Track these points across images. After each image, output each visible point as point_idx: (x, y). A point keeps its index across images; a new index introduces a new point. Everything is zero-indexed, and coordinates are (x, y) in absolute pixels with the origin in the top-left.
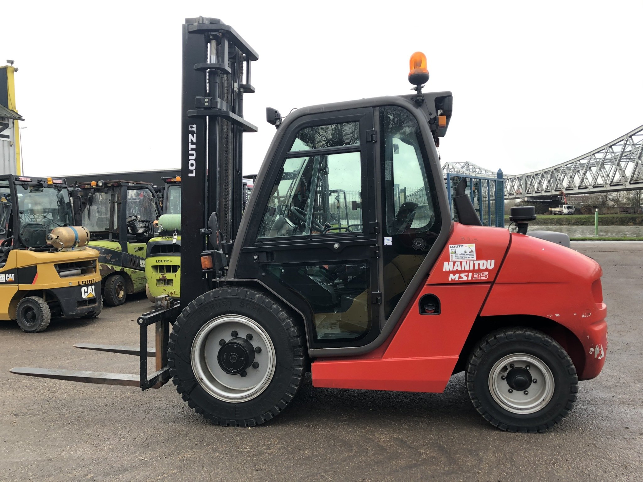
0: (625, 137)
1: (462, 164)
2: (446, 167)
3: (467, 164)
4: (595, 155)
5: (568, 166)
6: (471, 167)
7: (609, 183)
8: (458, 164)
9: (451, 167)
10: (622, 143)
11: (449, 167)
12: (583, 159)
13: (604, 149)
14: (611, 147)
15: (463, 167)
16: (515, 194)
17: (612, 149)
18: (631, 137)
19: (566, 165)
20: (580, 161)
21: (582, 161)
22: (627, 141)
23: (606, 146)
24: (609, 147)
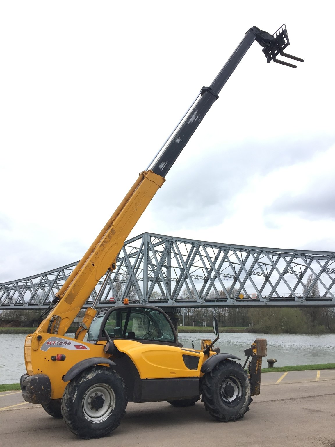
0: (59, 269)
4: (32, 279)
5: (6, 286)
7: (43, 303)
12: (21, 282)
14: (46, 275)
18: (63, 270)
19: (4, 285)
20: (18, 283)
21: (20, 284)
22: (60, 273)
23: (43, 275)
24: (45, 275)
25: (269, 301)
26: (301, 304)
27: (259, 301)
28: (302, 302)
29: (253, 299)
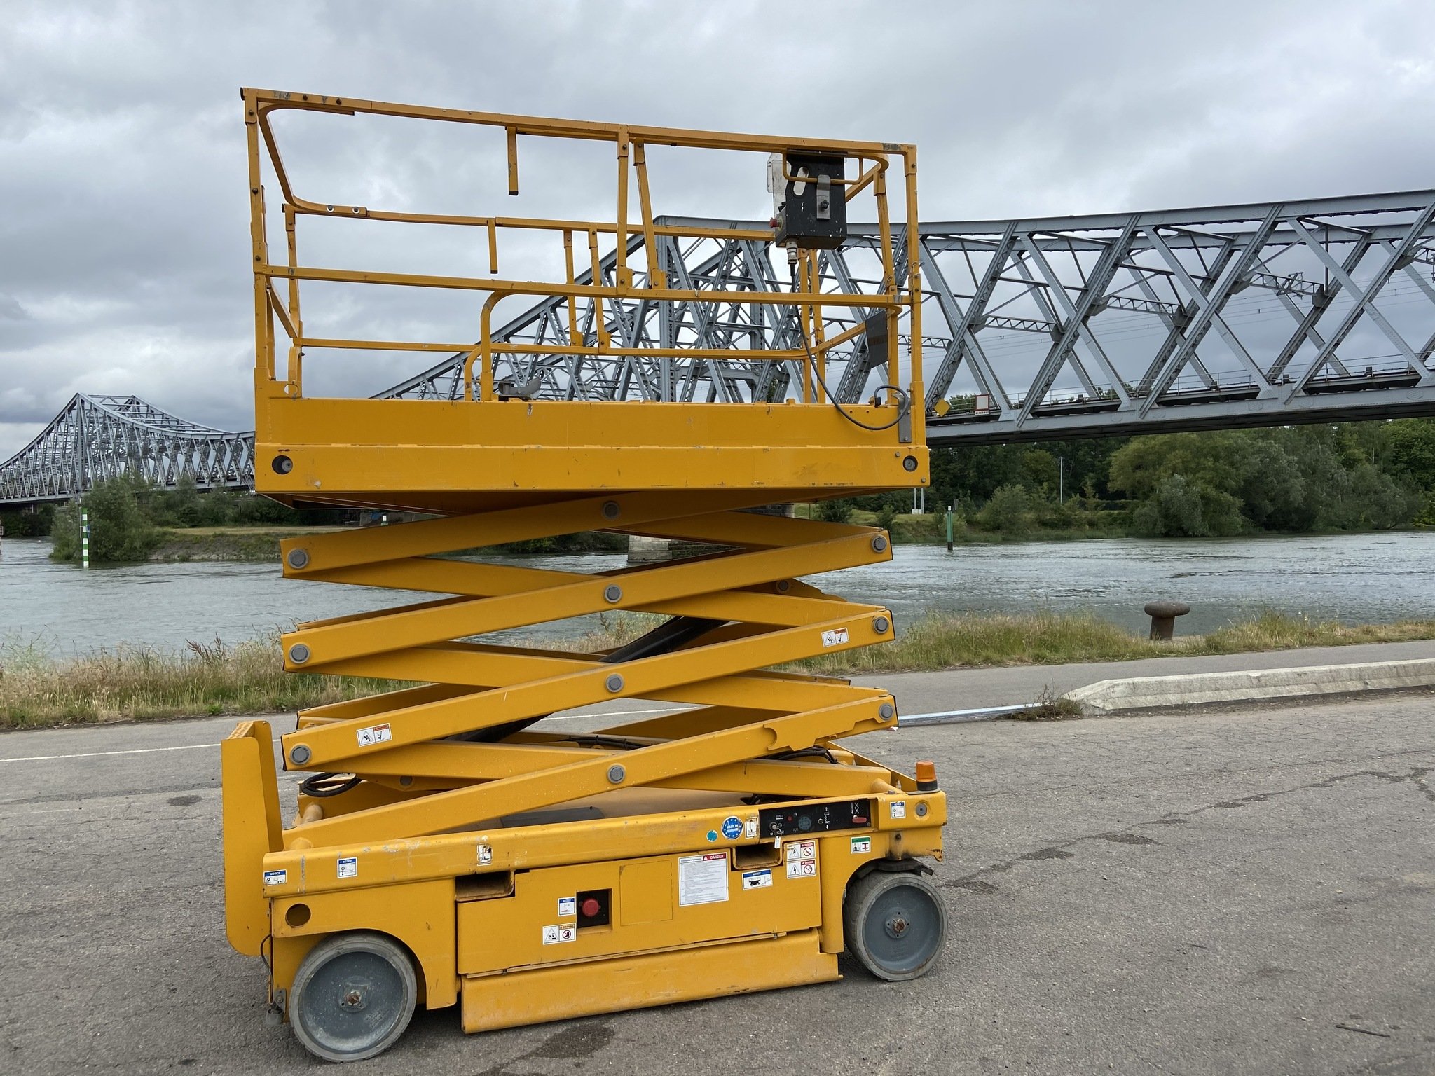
1: (122, 402)
2: (76, 407)
3: (133, 401)
6: (143, 410)
8: (108, 401)
9: (87, 406)
10: (451, 373)
11: (83, 407)
13: (418, 385)
15: (123, 409)
16: (239, 478)
17: (434, 386)
23: (421, 379)
24: (426, 382)
25: (1030, 416)
26: (1140, 420)
27: (996, 418)
28: (1144, 413)
29: (978, 413)
